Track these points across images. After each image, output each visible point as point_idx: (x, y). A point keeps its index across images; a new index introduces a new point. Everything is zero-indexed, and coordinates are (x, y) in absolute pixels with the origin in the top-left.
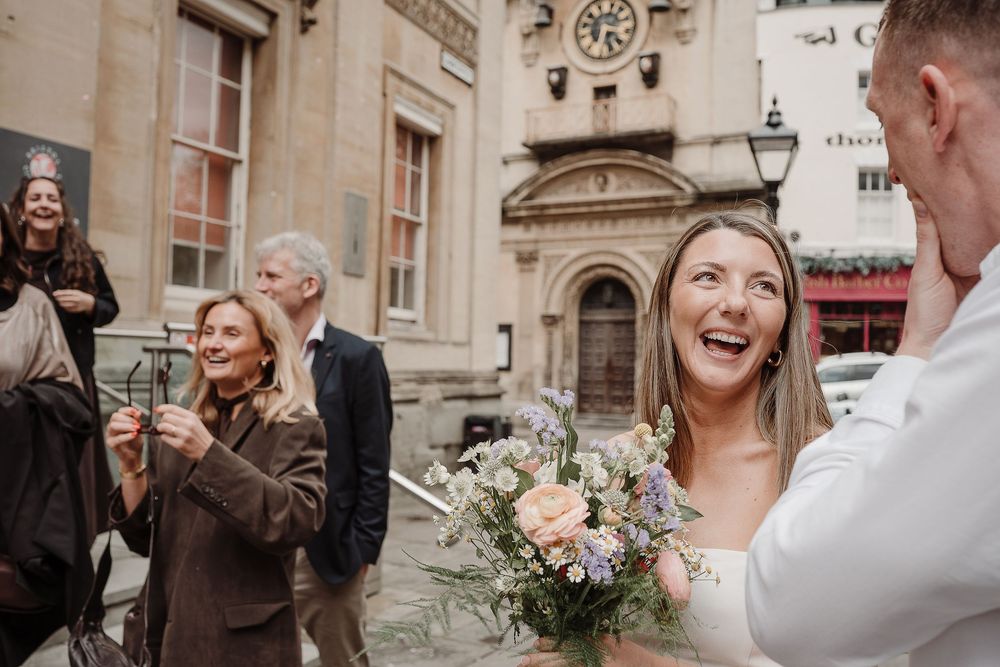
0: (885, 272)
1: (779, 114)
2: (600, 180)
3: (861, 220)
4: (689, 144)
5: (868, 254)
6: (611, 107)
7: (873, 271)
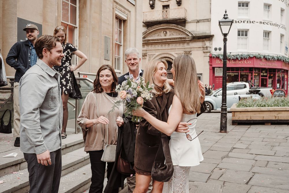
0: (245, 59)
1: (227, 15)
2: (165, 32)
3: (238, 44)
4: (190, 22)
5: (240, 54)
6: (168, 11)
7: (242, 58)
